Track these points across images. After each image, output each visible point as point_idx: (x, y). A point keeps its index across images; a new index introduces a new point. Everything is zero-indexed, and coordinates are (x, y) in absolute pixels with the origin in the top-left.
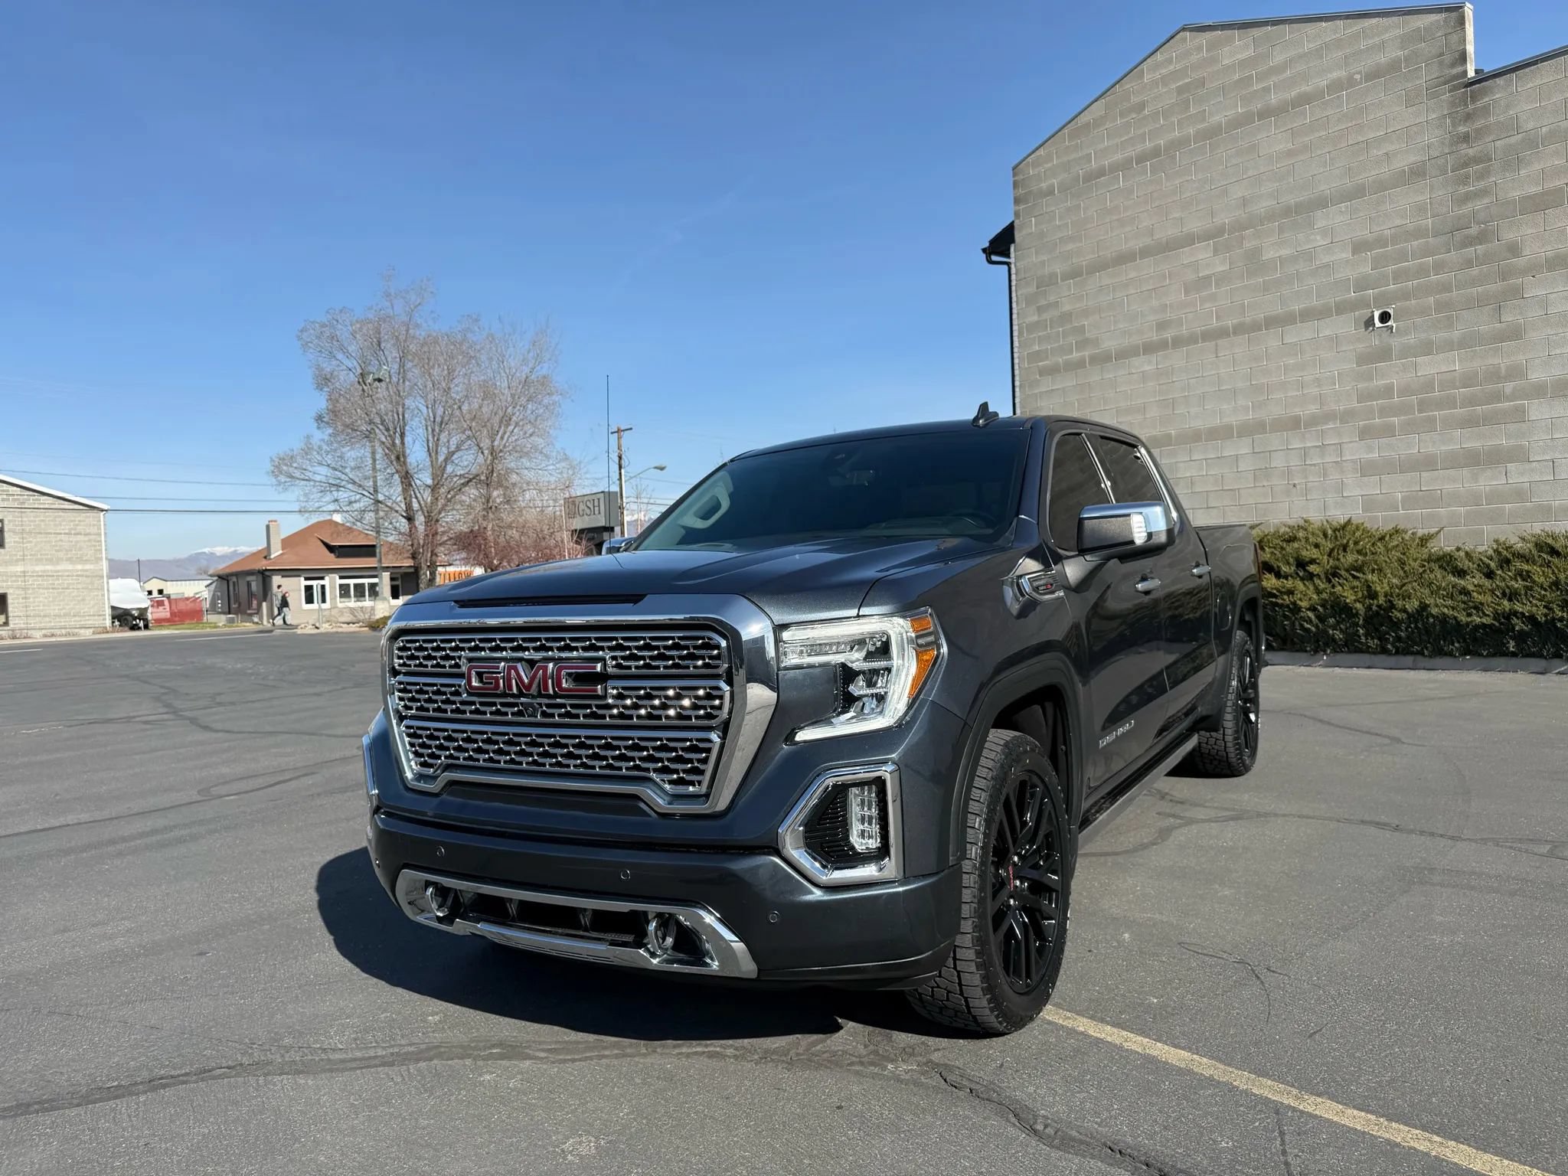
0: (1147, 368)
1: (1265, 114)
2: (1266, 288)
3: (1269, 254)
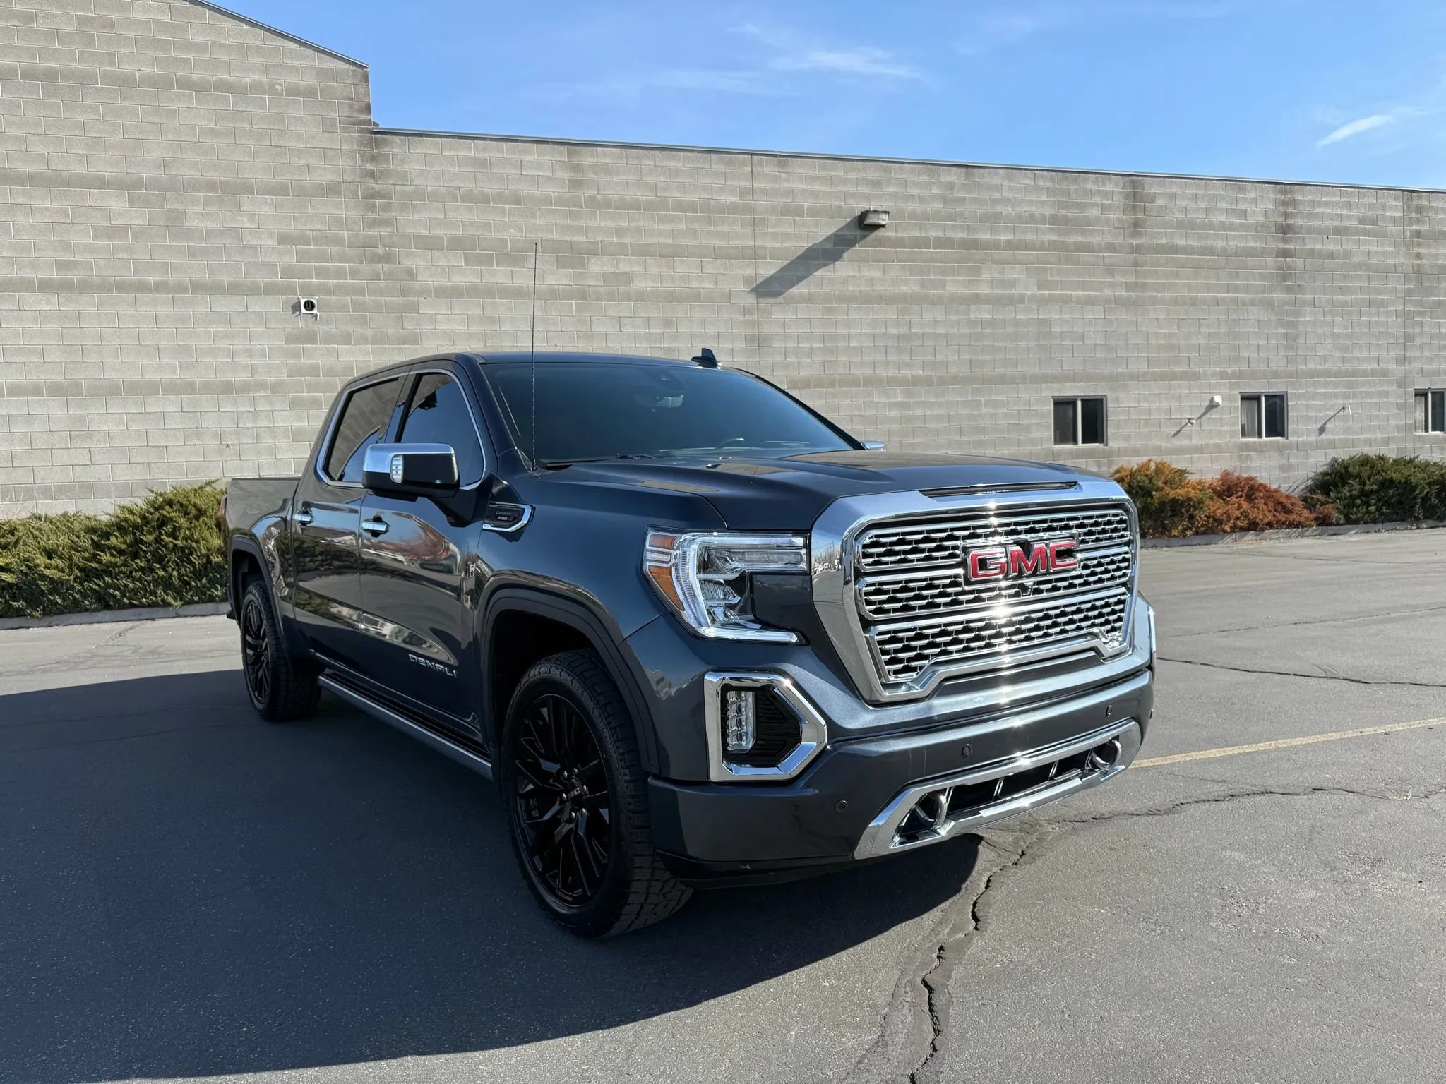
0: (45, 307)
1: (185, 85)
2: (191, 253)
3: (194, 222)
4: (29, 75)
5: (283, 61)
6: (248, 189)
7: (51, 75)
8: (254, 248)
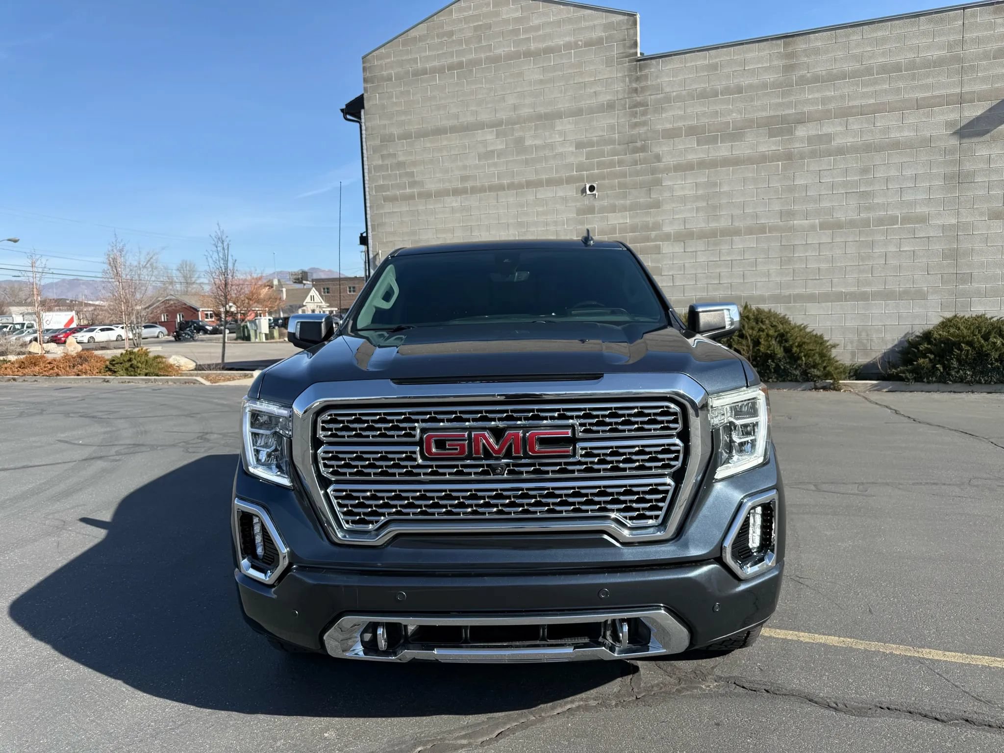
0: (454, 204)
1: (528, 54)
2: (527, 162)
3: (528, 142)
4: (451, 68)
5: (583, 24)
6: (559, 115)
7: (460, 65)
8: (561, 154)
